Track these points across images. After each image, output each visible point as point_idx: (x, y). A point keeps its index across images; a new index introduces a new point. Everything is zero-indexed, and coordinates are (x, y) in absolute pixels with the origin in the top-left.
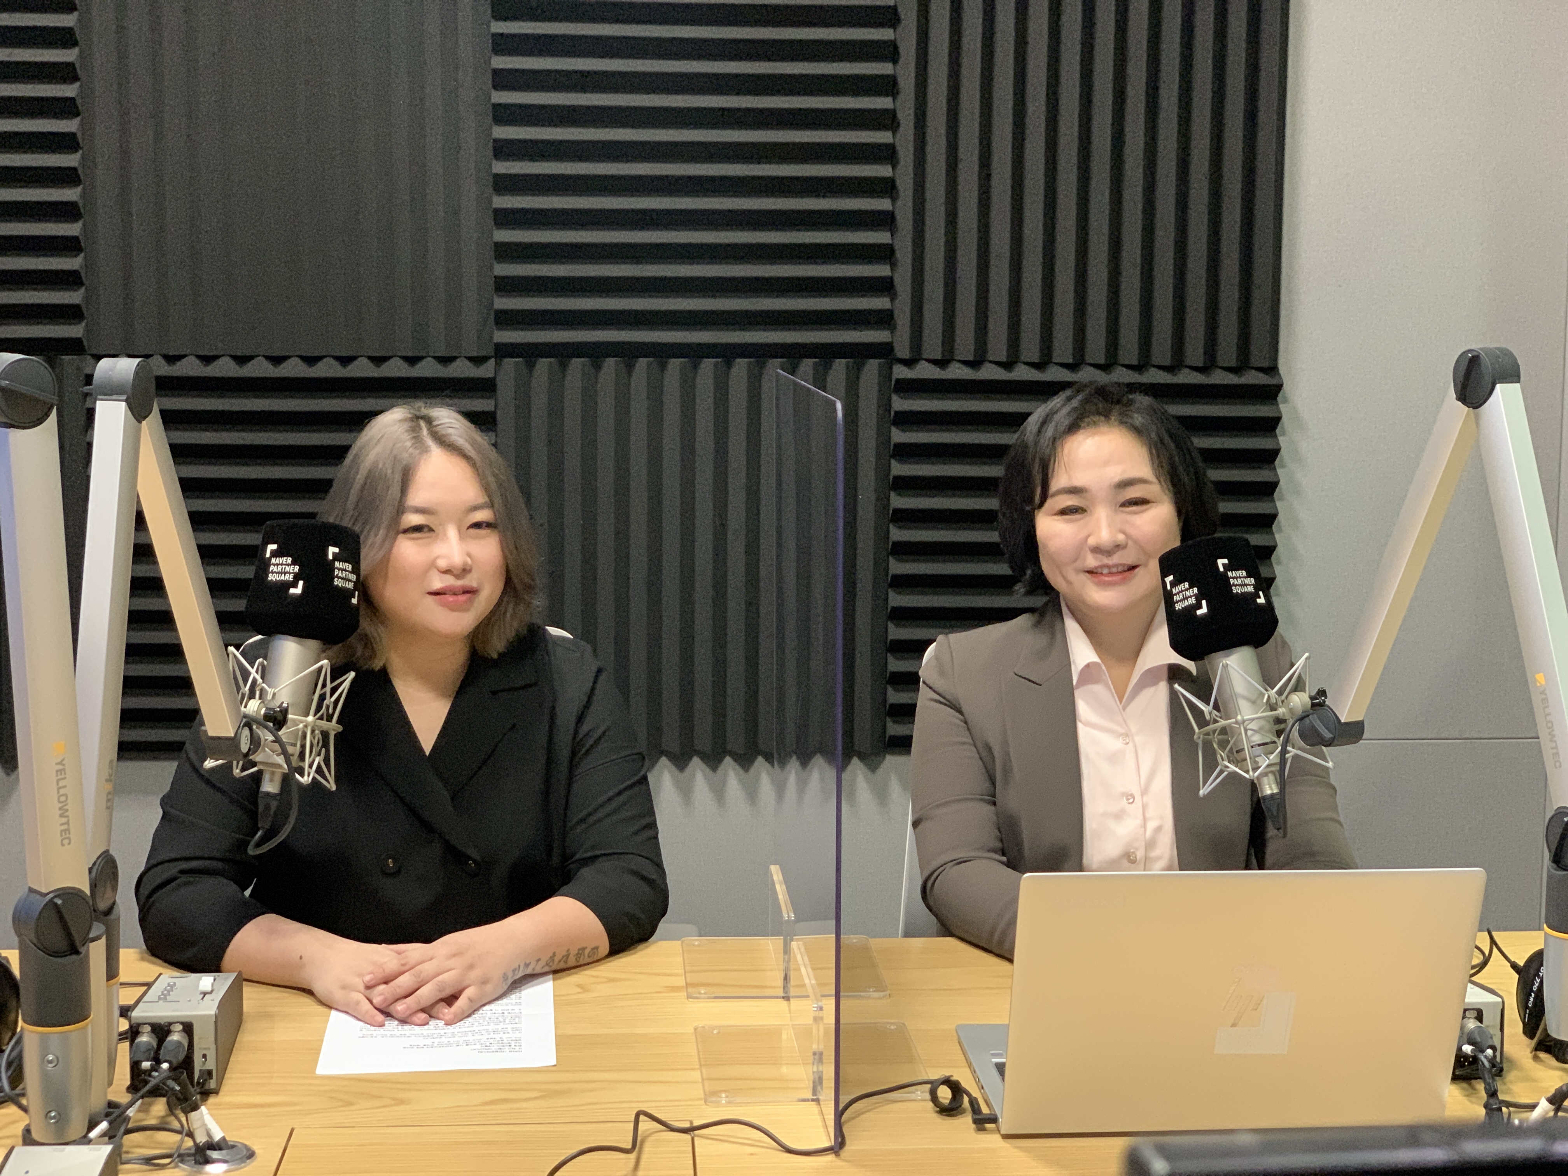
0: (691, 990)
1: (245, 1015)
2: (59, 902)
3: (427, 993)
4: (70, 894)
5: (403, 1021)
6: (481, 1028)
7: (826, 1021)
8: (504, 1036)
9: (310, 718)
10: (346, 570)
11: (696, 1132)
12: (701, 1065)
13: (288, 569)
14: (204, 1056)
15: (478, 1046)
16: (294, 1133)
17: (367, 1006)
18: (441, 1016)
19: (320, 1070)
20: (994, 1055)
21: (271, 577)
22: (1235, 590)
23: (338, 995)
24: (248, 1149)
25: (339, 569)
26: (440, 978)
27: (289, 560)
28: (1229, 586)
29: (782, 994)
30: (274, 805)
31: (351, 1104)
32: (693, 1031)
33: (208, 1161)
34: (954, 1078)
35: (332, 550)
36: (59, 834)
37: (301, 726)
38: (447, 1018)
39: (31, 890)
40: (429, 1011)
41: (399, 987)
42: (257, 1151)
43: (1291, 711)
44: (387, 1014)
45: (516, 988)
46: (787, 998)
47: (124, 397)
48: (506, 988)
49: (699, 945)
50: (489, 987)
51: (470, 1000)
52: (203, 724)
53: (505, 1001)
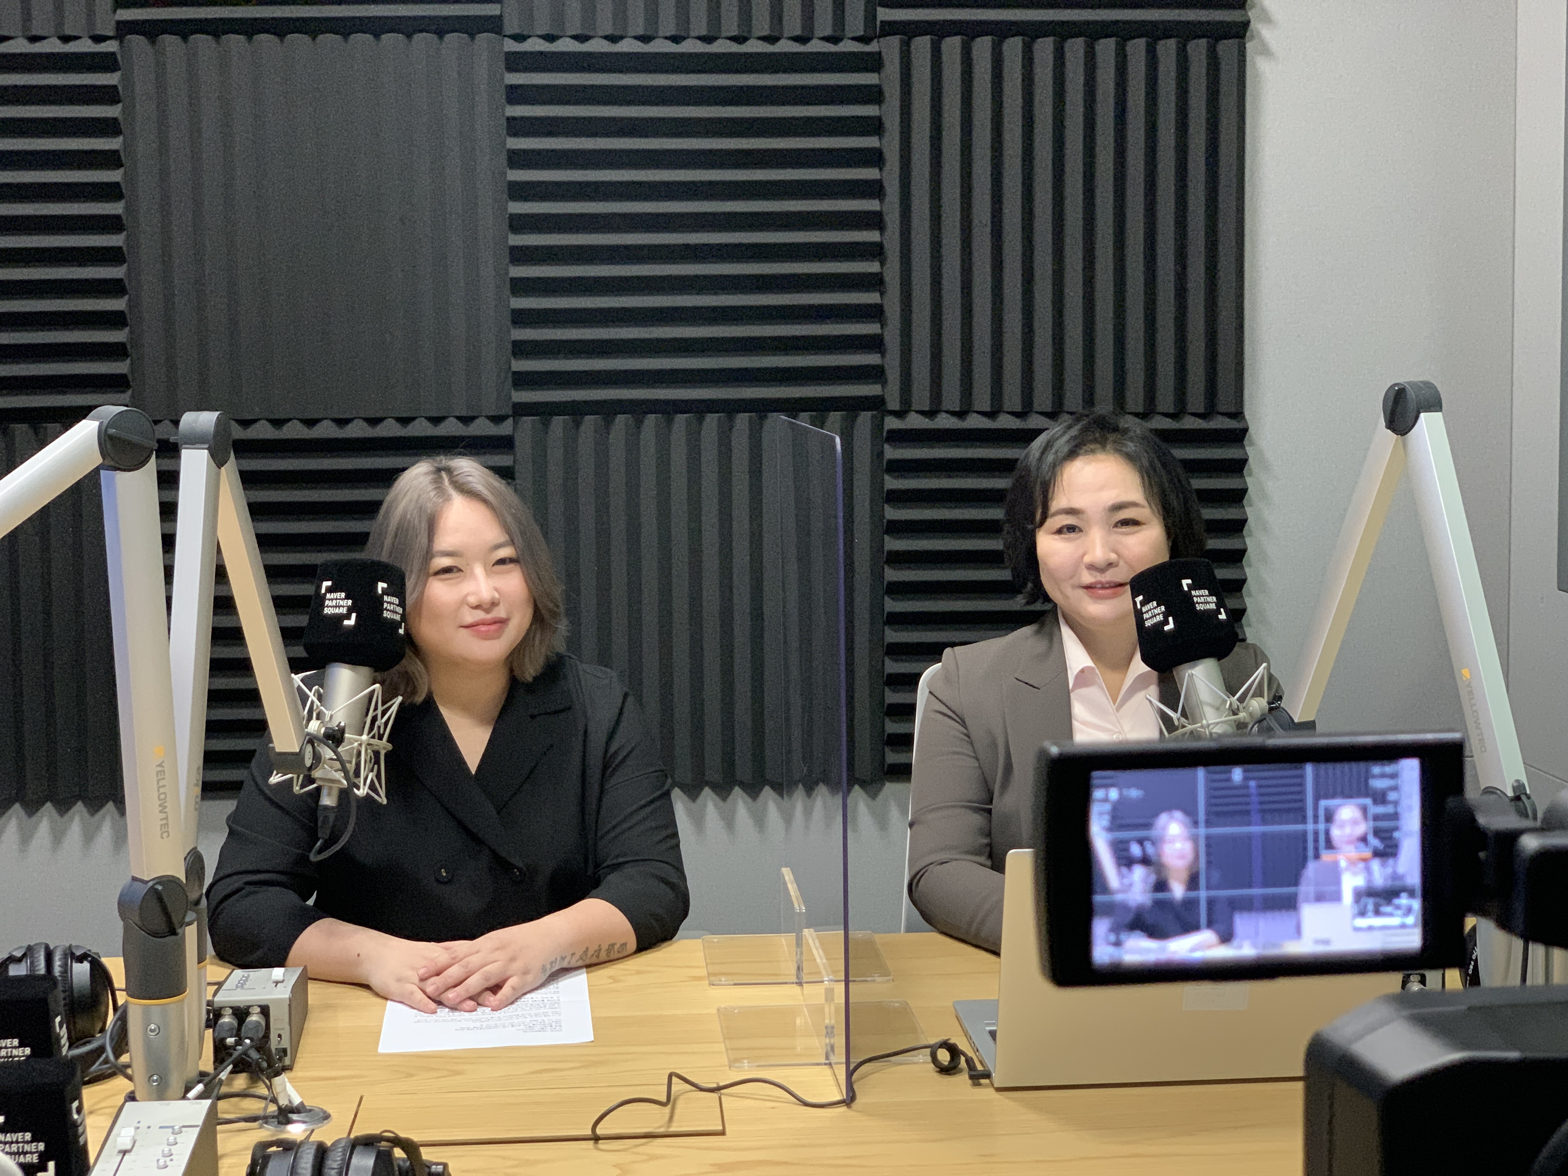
0: (713, 979)
1: (309, 1007)
2: (160, 888)
3: (474, 983)
4: (169, 881)
5: (454, 1008)
6: (524, 1012)
7: (836, 1001)
8: (545, 1019)
9: (365, 737)
10: (393, 604)
11: (722, 1091)
12: (725, 1039)
13: (341, 603)
14: (280, 1036)
15: (522, 1027)
16: (364, 1099)
17: (420, 995)
18: (487, 1003)
19: (381, 1050)
20: (988, 1025)
21: (327, 611)
22: (1198, 607)
23: (393, 987)
24: (325, 1112)
25: (388, 603)
26: (485, 969)
27: (343, 595)
28: (1193, 604)
29: (795, 980)
30: (332, 818)
31: (412, 1075)
32: (715, 1011)
33: (289, 1122)
34: (952, 1041)
35: (381, 586)
36: (159, 828)
37: (356, 744)
38: (494, 1004)
39: (134, 879)
40: (476, 999)
41: (449, 977)
42: (332, 1114)
43: (1251, 714)
44: (440, 1003)
45: (553, 980)
46: (800, 984)
47: (207, 446)
48: (545, 978)
49: (718, 942)
50: (530, 978)
51: (514, 989)
52: (271, 741)
53: (543, 991)
